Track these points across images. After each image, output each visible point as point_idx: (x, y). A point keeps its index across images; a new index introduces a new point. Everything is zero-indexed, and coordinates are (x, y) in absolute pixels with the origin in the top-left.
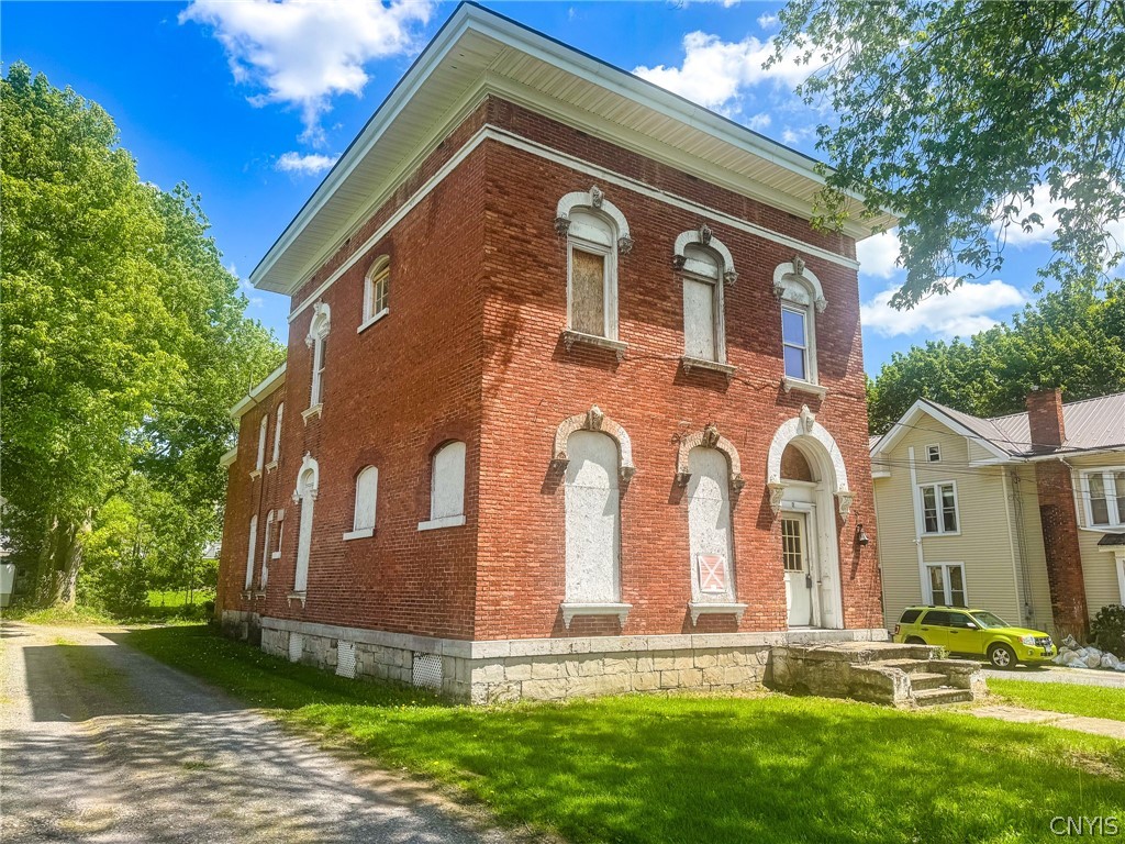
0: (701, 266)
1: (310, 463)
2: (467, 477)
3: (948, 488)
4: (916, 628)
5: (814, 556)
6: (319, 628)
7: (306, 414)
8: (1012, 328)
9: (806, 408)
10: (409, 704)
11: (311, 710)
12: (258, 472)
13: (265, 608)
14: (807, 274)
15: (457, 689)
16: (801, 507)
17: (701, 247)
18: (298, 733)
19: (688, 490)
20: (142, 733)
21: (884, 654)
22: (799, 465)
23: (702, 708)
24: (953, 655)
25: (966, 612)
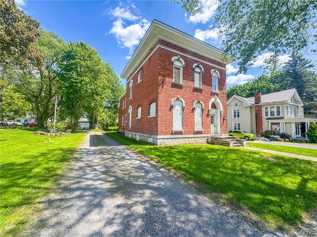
0: (198, 70)
1: (131, 107)
2: (156, 108)
3: (239, 110)
4: (231, 134)
5: (216, 121)
6: (133, 133)
7: (130, 99)
8: (252, 82)
9: (216, 96)
10: (147, 145)
11: (132, 146)
12: (123, 108)
13: (125, 129)
14: (217, 71)
15: (155, 143)
16: (214, 113)
17: (198, 66)
18: (130, 150)
19: (195, 111)
20: (105, 149)
21: (228, 138)
22: (214, 106)
23: (196, 147)
24: (240, 138)
25: (241, 131)
